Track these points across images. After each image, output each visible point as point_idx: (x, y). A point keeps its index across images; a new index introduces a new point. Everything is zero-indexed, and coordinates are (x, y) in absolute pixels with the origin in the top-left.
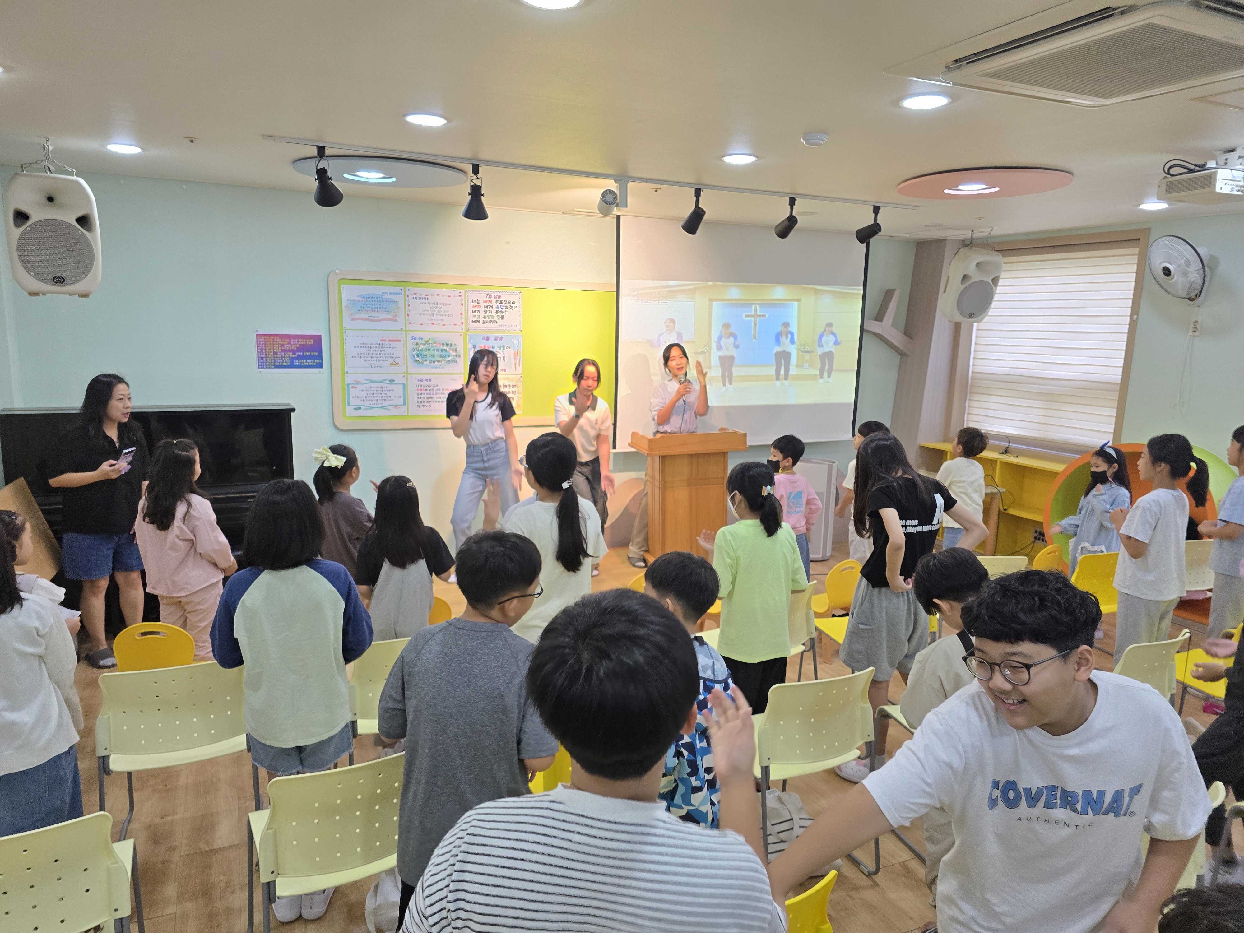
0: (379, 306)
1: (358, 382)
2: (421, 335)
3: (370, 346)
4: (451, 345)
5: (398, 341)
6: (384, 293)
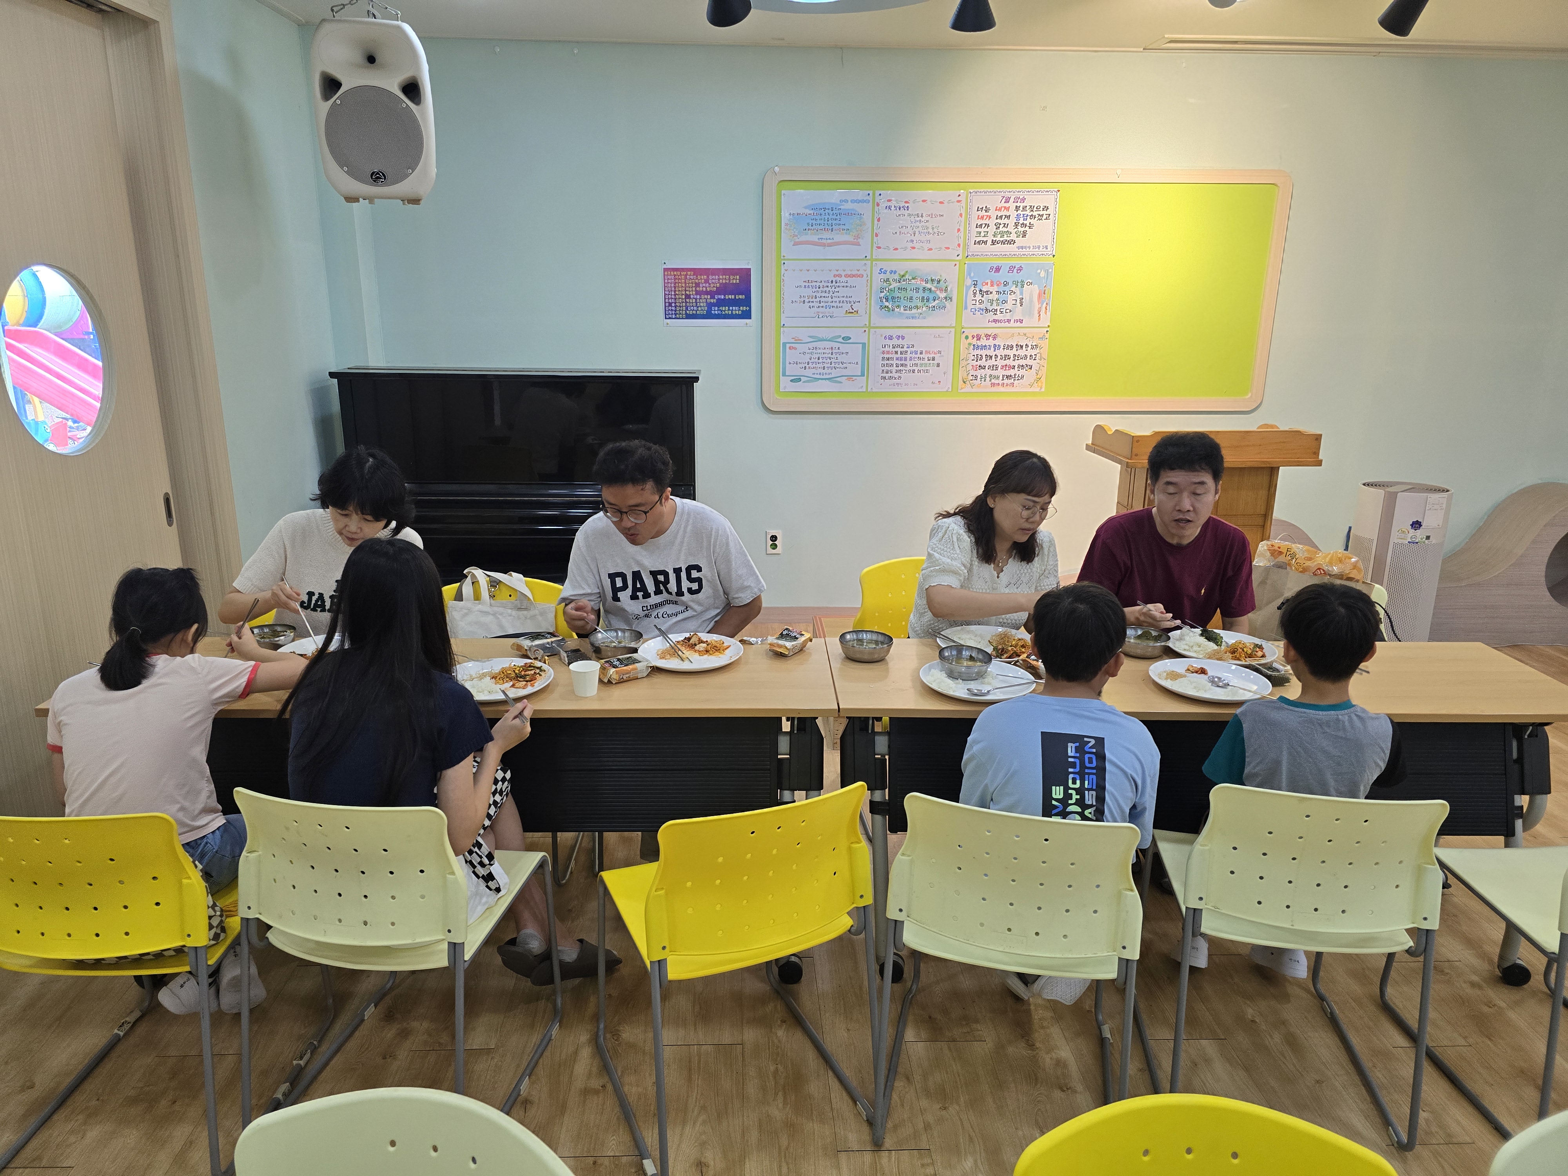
0: (834, 222)
1: (798, 341)
2: (893, 266)
3: (818, 284)
4: (939, 282)
5: (859, 276)
6: (843, 201)
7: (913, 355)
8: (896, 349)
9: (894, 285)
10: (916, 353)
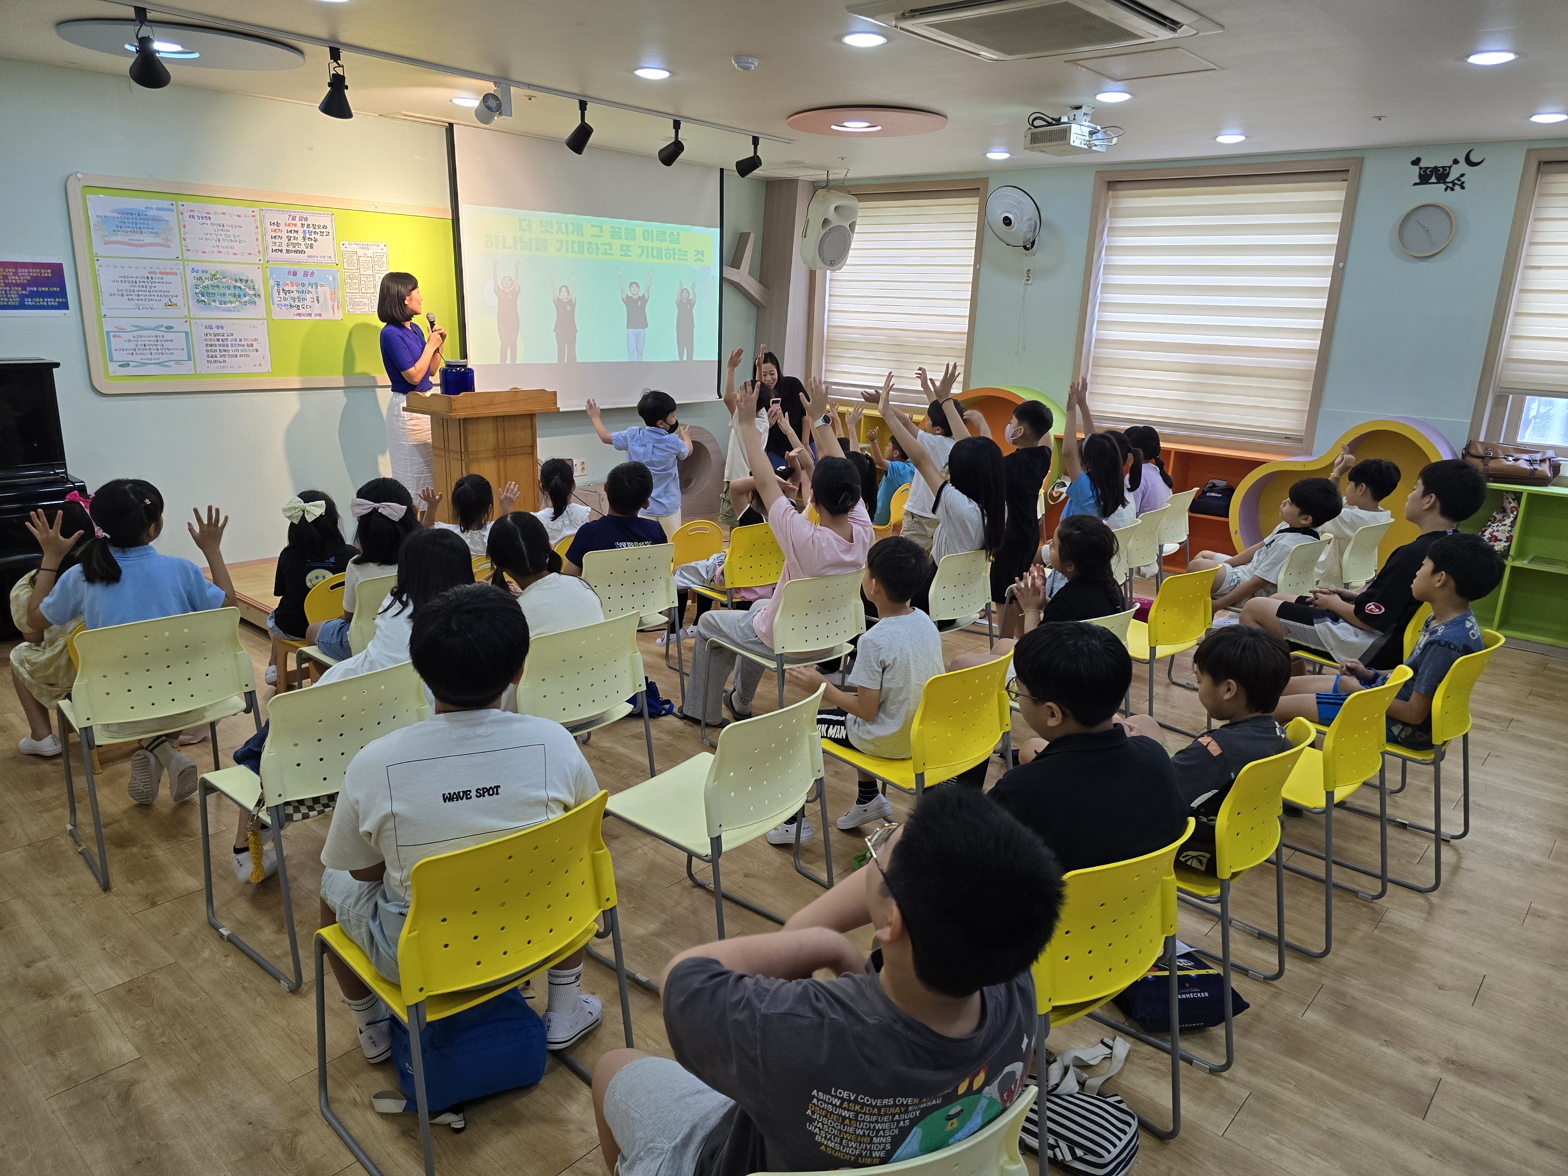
0: (142, 226)
1: (122, 330)
2: (205, 266)
3: (134, 280)
4: (247, 281)
5: (173, 274)
6: (149, 208)
7: (234, 342)
8: (217, 337)
9: (207, 283)
10: (236, 340)
